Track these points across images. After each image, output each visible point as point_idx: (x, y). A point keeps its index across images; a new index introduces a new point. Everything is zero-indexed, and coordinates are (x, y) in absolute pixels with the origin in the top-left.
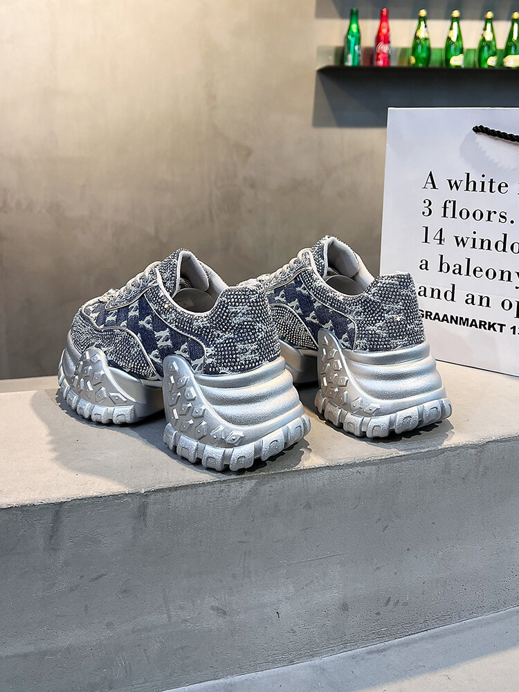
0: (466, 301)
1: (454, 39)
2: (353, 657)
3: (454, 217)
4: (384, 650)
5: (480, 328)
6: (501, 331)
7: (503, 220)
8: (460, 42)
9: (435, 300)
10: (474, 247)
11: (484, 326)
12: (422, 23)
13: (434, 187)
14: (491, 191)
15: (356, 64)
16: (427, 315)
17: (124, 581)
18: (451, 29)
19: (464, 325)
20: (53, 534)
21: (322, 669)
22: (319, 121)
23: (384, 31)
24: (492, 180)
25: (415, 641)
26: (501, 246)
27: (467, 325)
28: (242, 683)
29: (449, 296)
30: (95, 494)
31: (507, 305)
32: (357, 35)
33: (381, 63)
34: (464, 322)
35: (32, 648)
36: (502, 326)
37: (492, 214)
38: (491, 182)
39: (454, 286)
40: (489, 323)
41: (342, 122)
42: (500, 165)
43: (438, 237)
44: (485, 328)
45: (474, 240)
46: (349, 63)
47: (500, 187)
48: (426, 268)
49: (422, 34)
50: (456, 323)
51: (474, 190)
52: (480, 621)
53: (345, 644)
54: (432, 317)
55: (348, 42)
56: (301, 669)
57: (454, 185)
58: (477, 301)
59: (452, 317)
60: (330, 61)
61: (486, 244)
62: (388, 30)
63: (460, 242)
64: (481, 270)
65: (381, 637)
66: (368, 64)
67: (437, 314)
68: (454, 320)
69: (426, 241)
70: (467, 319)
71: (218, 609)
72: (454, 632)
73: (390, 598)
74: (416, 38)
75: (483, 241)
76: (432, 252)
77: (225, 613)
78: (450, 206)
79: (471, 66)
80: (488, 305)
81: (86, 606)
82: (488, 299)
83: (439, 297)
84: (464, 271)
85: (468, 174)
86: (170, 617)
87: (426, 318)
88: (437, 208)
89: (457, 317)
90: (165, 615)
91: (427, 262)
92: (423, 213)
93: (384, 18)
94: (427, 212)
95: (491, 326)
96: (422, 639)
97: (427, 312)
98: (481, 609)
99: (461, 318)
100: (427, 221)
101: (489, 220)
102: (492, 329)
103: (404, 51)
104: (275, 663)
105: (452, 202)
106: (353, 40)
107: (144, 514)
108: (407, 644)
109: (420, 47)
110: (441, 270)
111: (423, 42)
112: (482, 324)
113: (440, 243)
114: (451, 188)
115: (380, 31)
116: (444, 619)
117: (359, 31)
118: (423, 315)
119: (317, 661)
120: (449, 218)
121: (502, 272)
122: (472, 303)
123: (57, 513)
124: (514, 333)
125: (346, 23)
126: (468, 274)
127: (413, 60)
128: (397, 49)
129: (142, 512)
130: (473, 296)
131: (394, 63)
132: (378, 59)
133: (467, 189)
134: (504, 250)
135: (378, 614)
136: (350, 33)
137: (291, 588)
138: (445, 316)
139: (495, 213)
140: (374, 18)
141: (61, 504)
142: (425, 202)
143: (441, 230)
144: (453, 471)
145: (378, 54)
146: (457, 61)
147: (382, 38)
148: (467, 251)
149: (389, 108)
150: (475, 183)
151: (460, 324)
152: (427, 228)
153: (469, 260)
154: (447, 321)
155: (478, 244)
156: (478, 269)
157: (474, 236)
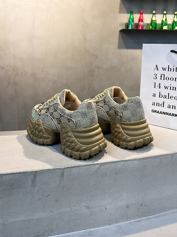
0: (168, 107)
1: (164, 20)
2: (130, 223)
3: (164, 79)
4: (140, 221)
8: (166, 22)
9: (158, 106)
10: (170, 89)
11: (174, 115)
12: (154, 15)
13: (158, 70)
14: (176, 71)
15: (132, 28)
16: (155, 111)
17: (56, 197)
18: (163, 17)
19: (167, 115)
20: (34, 181)
21: (120, 227)
22: (120, 47)
23: (141, 18)
24: (176, 68)
25: (150, 218)
27: (168, 115)
28: (94, 231)
29: (162, 105)
30: (47, 169)
32: (133, 19)
33: (140, 28)
34: (167, 114)
35: (26, 218)
39: (164, 102)
41: (128, 47)
43: (159, 86)
44: (174, 116)
45: (171, 87)
46: (130, 28)
48: (155, 96)
49: (154, 19)
50: (165, 114)
51: (171, 71)
52: (171, 212)
53: (128, 219)
54: (157, 112)
55: (129, 21)
56: (113, 227)
57: (164, 69)
58: (171, 107)
59: (163, 112)
60: (124, 27)
61: (174, 89)
62: (143, 18)
63: (166, 88)
64: (173, 97)
65: (139, 217)
66: (136, 29)
67: (158, 111)
68: (164, 113)
69: (155, 87)
70: (168, 113)
71: (87, 207)
72: (163, 215)
73: (142, 204)
74: (152, 20)
76: (157, 91)
77: (89, 208)
78: (163, 76)
79: (170, 29)
80: (175, 109)
81: (44, 205)
82: (175, 106)
83: (159, 106)
84: (167, 97)
85: (169, 66)
86: (71, 209)
87: (155, 112)
88: (159, 77)
89: (165, 112)
90: (69, 208)
91: (155, 94)
92: (154, 78)
93: (141, 14)
94: (155, 78)
95: (176, 115)
96: (153, 217)
98: (172, 208)
99: (166, 113)
100: (155, 81)
101: (175, 81)
103: (148, 24)
104: (104, 224)
105: (163, 75)
106: (131, 21)
107: (63, 175)
108: (148, 219)
109: (153, 23)
110: (160, 97)
111: (154, 21)
112: (173, 115)
113: (160, 88)
115: (140, 18)
116: (160, 211)
117: (133, 18)
119: (118, 224)
120: (162, 80)
122: (170, 108)
123: (35, 174)
125: (129, 15)
126: (168, 98)
127: (151, 27)
128: (145, 24)
129: (62, 175)
130: (170, 105)
131: (145, 28)
132: (139, 27)
133: (168, 71)
135: (138, 209)
136: (130, 18)
137: (110, 200)
138: (161, 112)
140: (138, 13)
141: (37, 171)
142: (154, 75)
143: (160, 84)
144: (163, 163)
145: (139, 25)
146: (165, 28)
147: (141, 20)
148: (168, 91)
149: (143, 44)
150: (171, 69)
151: (166, 115)
152: (155, 83)
153: (169, 94)
154: (162, 113)
155: (172, 88)
156: (172, 97)
157: (171, 86)
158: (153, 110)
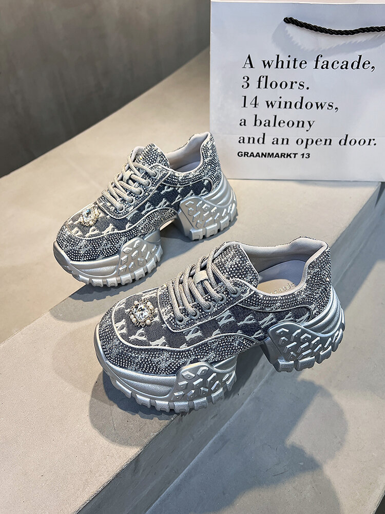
0: (273, 143)
3: (266, 87)
5: (281, 157)
6: (295, 157)
7: (301, 87)
9: (251, 144)
10: (280, 107)
13: (252, 67)
14: (294, 67)
16: (245, 154)
19: (270, 157)
24: (295, 59)
26: (298, 105)
27: (272, 157)
29: (261, 141)
31: (300, 142)
34: (271, 155)
36: (295, 154)
37: (294, 84)
38: (295, 60)
39: (264, 134)
40: (287, 154)
42: (302, 48)
43: (254, 102)
44: (284, 157)
45: (280, 102)
47: (301, 64)
48: (245, 125)
50: (265, 157)
51: (282, 67)
54: (249, 155)
57: (267, 64)
58: (280, 141)
59: (262, 154)
61: (288, 105)
63: (270, 104)
64: (284, 122)
67: (252, 153)
68: (264, 155)
69: (245, 106)
70: (273, 154)
75: (286, 103)
76: (248, 113)
78: (263, 80)
80: (287, 144)
82: (288, 140)
83: (253, 142)
84: (272, 124)
85: (278, 56)
87: (245, 156)
88: (254, 83)
89: (266, 153)
91: (245, 120)
92: (243, 86)
94: (246, 85)
95: (289, 155)
97: (245, 153)
99: (269, 154)
100: (246, 92)
101: (291, 88)
102: (289, 157)
105: (265, 77)
110: (255, 125)
112: (283, 155)
113: (255, 107)
114: (265, 66)
118: (242, 155)
120: (262, 88)
121: (299, 122)
122: (277, 143)
124: (303, 157)
126: (274, 126)
130: (278, 139)
133: (277, 67)
134: (301, 108)
138: (258, 153)
139: (296, 82)
142: (244, 78)
148: (275, 110)
150: (283, 62)
151: (268, 157)
152: (245, 97)
153: (276, 116)
154: (259, 156)
155: (283, 105)
156: (282, 122)
157: (280, 100)
158: (240, 153)
